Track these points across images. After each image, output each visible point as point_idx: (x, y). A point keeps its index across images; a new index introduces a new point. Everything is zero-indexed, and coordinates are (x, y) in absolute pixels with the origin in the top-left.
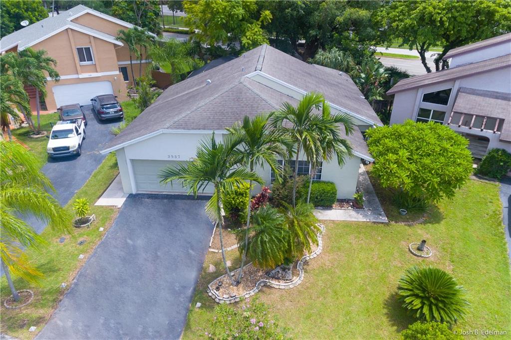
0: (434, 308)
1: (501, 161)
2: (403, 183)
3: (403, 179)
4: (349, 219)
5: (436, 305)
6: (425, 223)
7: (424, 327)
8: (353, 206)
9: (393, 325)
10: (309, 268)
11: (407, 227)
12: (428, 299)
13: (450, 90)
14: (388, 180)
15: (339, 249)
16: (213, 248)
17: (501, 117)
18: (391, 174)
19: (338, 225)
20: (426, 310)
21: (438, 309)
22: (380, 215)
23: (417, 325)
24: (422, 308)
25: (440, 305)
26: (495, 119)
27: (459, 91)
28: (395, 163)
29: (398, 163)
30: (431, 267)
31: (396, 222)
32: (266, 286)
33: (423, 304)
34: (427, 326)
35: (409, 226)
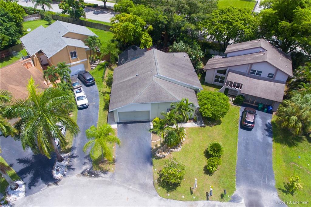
0: (216, 153)
1: (241, 99)
2: (209, 115)
3: (209, 114)
4: (193, 126)
5: (216, 152)
6: (216, 125)
7: (213, 158)
8: (194, 121)
9: (206, 158)
10: (183, 144)
11: (210, 127)
12: (214, 151)
13: (226, 70)
14: (204, 114)
15: (191, 137)
16: (153, 141)
17: (242, 83)
18: (205, 112)
19: (189, 129)
20: (214, 154)
21: (217, 153)
22: (202, 124)
23: (211, 158)
24: (213, 153)
25: (217, 152)
26: (240, 84)
27: (229, 71)
28: (206, 109)
29: (207, 109)
30: (216, 142)
31: (207, 126)
32: (171, 151)
33: (213, 152)
34: (214, 158)
35: (211, 127)
